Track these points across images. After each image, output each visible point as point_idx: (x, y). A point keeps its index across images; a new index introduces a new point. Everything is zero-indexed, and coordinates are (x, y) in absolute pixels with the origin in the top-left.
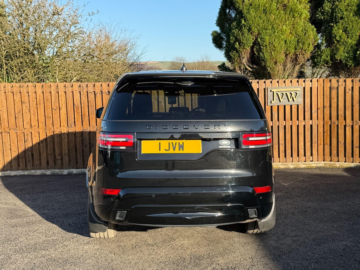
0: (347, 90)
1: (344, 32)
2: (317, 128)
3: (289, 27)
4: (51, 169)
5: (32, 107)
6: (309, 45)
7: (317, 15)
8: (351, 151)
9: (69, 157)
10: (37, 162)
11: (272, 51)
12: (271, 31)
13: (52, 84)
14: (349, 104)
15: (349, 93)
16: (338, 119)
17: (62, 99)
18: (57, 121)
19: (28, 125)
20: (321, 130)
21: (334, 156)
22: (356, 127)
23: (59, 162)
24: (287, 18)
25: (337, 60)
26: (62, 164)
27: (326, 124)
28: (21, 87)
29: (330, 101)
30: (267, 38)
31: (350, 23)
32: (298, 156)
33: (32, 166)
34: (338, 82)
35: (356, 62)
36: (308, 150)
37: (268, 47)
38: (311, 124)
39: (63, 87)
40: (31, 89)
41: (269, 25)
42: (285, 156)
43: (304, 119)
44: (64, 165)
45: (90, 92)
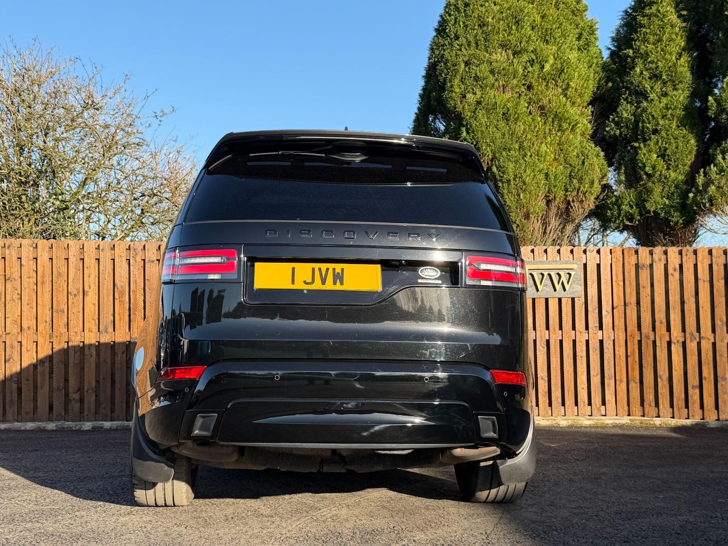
0: (670, 271)
1: (660, 158)
2: (612, 347)
3: (551, 148)
4: (57, 420)
5: (27, 289)
6: (592, 183)
7: (607, 127)
8: (683, 396)
9: (96, 396)
10: (27, 406)
11: (520, 191)
12: (517, 153)
13: (71, 243)
14: (674, 298)
15: (675, 276)
16: (654, 329)
17: (90, 274)
18: (78, 318)
19: (14, 327)
20: (621, 351)
21: (650, 405)
22: (691, 346)
23: (75, 406)
24: (547, 131)
25: (649, 212)
26: (81, 411)
27: (630, 339)
28: (6, 247)
29: (638, 293)
30: (511, 166)
31: (672, 141)
32: (576, 404)
33: (18, 414)
34: (652, 254)
35: (686, 216)
36: (595, 391)
37: (512, 182)
38: (601, 339)
39: (94, 250)
40: (27, 253)
41: (514, 142)
42: (550, 405)
43: (587, 328)
44: (86, 412)
45: (149, 261)
